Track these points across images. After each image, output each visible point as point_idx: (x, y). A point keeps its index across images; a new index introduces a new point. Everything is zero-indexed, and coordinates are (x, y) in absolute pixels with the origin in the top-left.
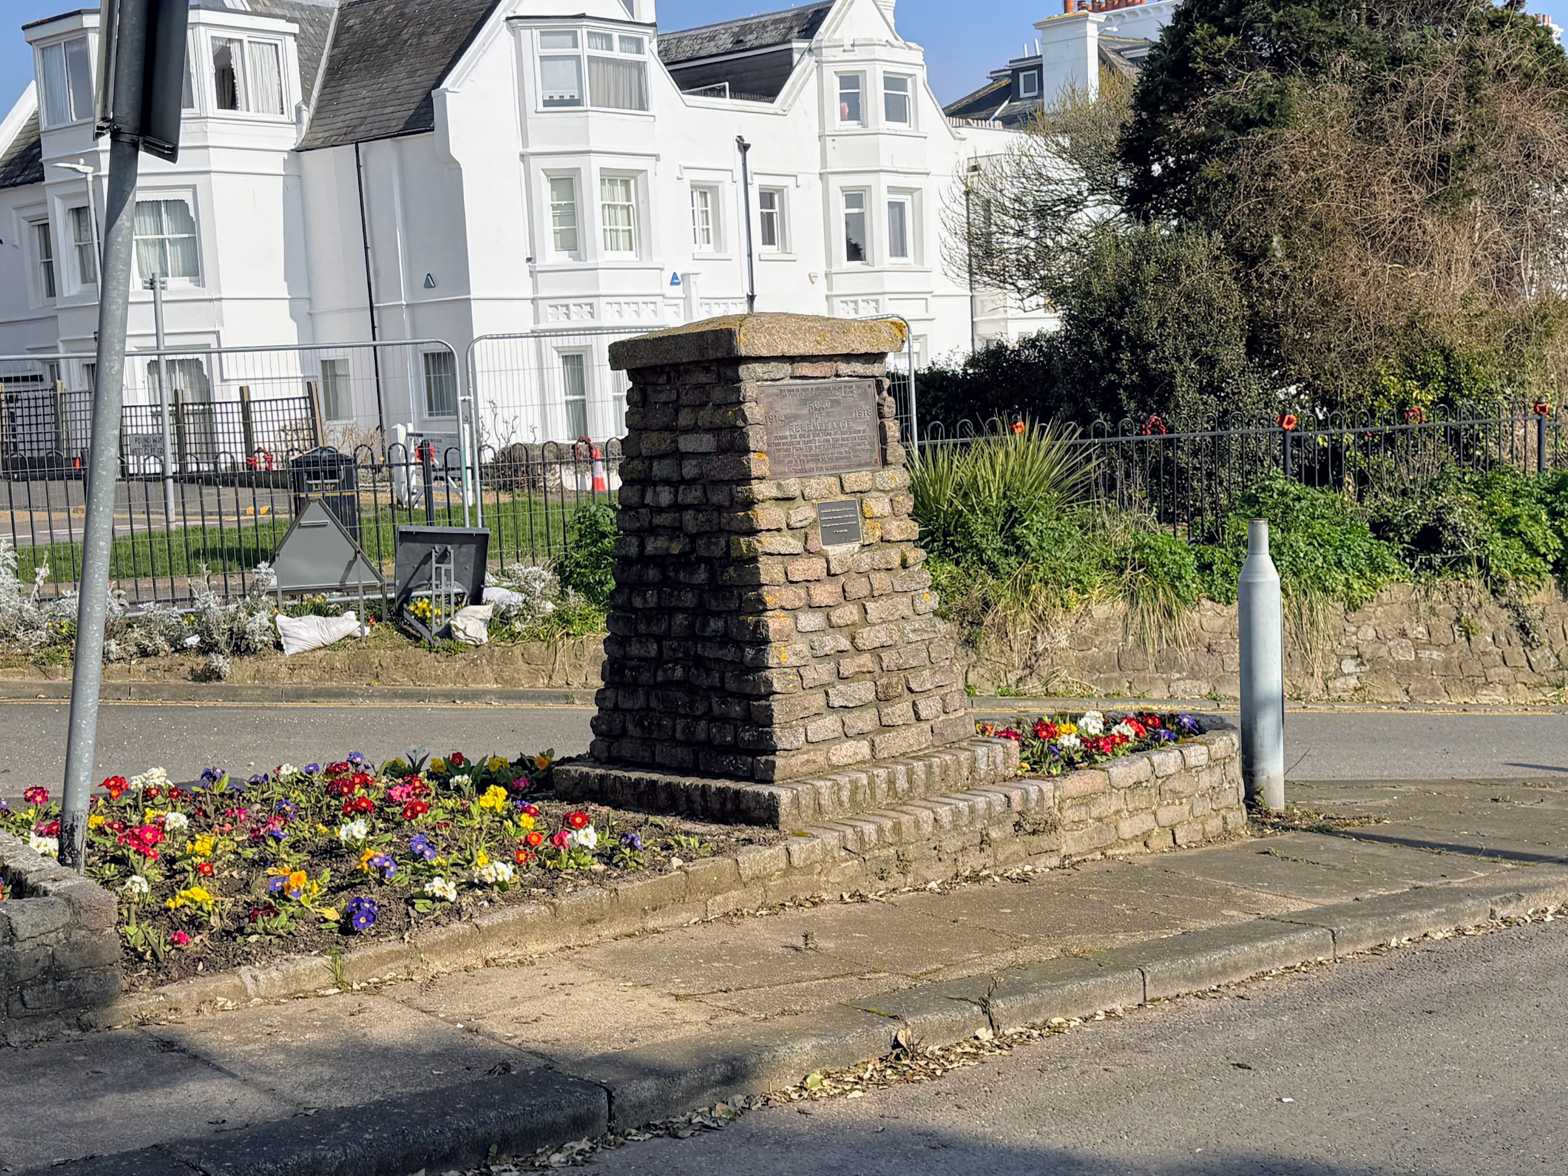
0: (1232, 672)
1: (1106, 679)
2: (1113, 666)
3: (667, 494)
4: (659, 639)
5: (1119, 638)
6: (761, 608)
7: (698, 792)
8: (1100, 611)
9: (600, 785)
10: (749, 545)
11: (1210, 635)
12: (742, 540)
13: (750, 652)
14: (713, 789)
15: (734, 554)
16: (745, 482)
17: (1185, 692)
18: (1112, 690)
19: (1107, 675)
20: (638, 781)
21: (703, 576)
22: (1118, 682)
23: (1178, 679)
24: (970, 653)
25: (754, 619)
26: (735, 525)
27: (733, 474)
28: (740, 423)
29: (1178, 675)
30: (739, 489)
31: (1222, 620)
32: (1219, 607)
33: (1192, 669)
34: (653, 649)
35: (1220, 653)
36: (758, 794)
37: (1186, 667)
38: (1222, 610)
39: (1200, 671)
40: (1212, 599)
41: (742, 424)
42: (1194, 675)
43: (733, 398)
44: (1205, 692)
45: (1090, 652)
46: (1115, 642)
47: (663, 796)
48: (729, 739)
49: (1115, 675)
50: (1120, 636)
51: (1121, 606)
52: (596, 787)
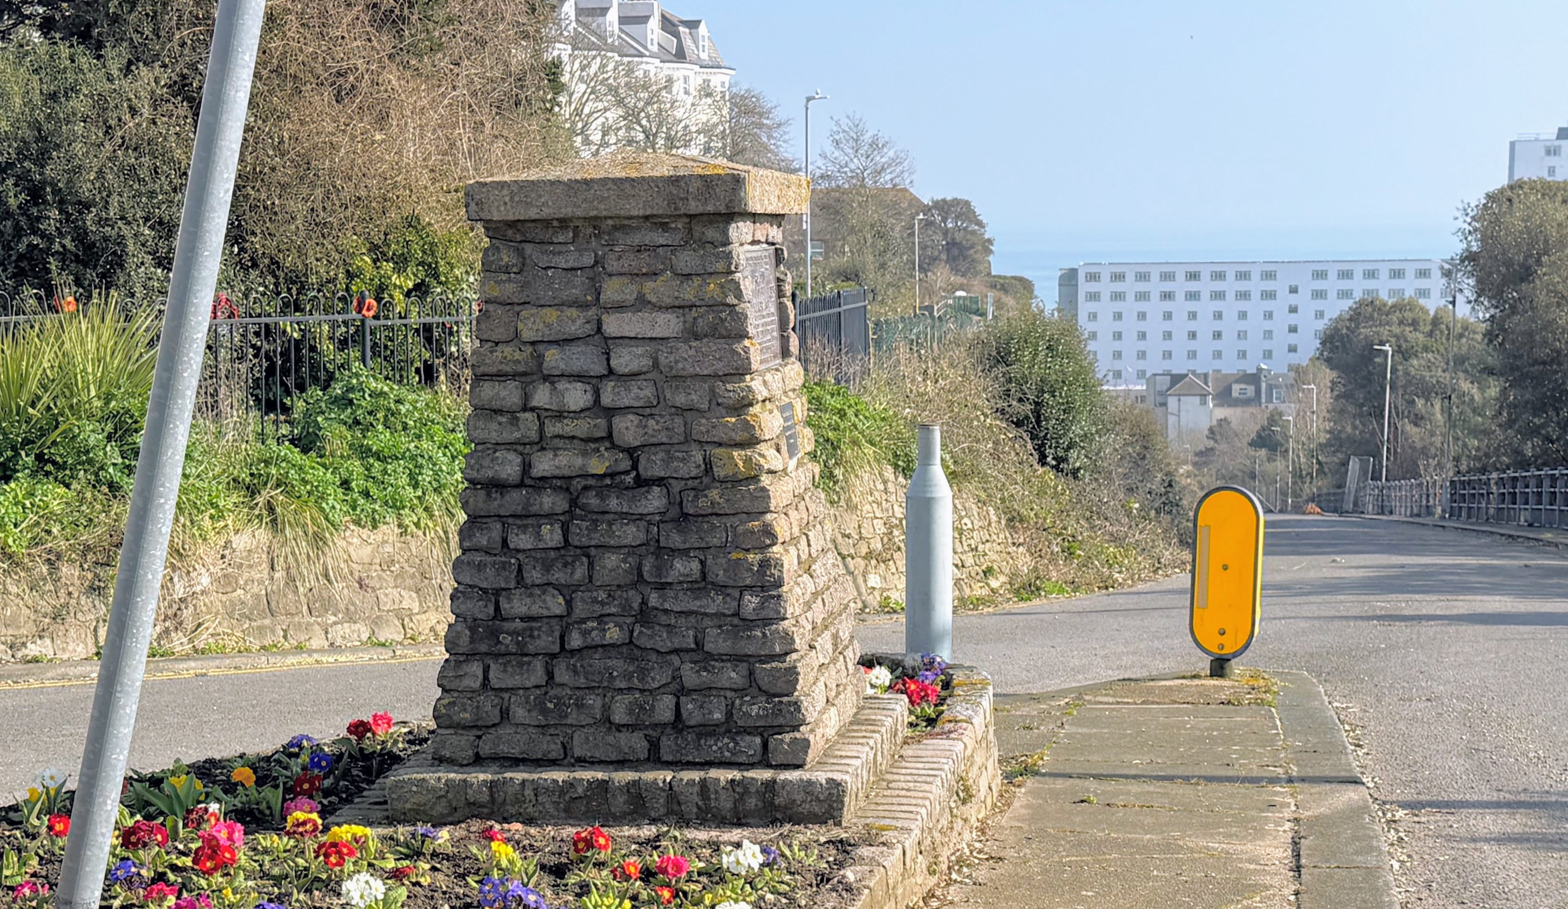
0: (388, 611)
1: (259, 627)
2: (263, 611)
3: (579, 393)
4: (568, 591)
5: (265, 574)
6: (768, 542)
7: (697, 789)
8: (242, 542)
9: (491, 795)
10: (748, 460)
11: (360, 568)
12: (735, 454)
13: (751, 602)
14: (723, 783)
15: (719, 472)
16: (735, 378)
17: (344, 638)
18: (267, 642)
19: (259, 622)
20: (571, 785)
21: (656, 503)
22: (273, 631)
23: (335, 623)
24: (97, 603)
25: (759, 557)
26: (719, 435)
27: (720, 367)
28: (732, 300)
29: (333, 619)
30: (729, 387)
31: (369, 548)
32: (364, 533)
33: (347, 609)
34: (556, 604)
35: (374, 589)
36: (810, 783)
37: (342, 606)
38: (369, 537)
39: (356, 613)
40: (357, 523)
41: (735, 302)
42: (351, 619)
43: (720, 266)
44: (364, 637)
45: (235, 594)
46: (261, 582)
47: (621, 799)
48: (717, 716)
49: (267, 622)
50: (266, 572)
51: (263, 535)
52: (485, 797)
